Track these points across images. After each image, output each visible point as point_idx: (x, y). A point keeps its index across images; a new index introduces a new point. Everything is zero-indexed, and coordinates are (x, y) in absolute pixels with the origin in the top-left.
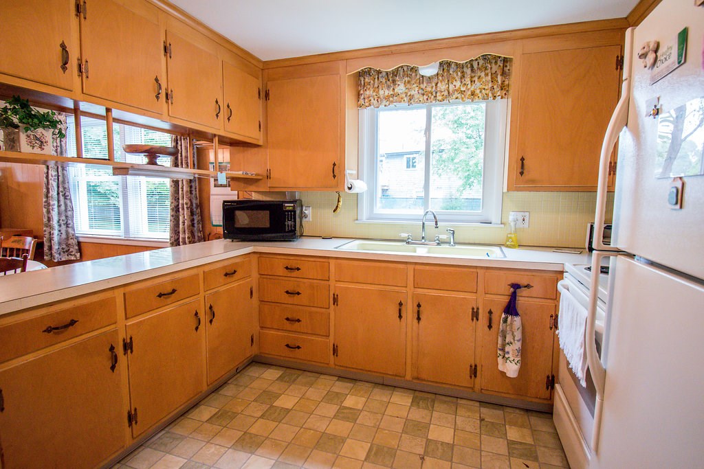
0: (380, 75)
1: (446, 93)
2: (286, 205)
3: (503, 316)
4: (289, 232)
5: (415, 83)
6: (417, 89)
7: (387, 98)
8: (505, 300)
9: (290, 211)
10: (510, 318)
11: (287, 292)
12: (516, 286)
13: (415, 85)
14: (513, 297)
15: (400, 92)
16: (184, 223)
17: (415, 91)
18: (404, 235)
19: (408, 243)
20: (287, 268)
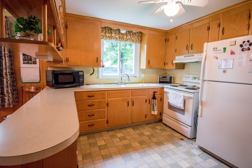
0: (106, 29)
1: (126, 39)
2: (80, 72)
3: (152, 100)
4: (81, 83)
5: (117, 34)
6: (118, 36)
7: (109, 37)
8: (152, 96)
9: (82, 75)
10: (154, 100)
11: (89, 106)
12: (154, 92)
13: (117, 35)
14: (154, 95)
15: (113, 36)
16: (7, 82)
17: (117, 37)
18: (116, 82)
19: (117, 84)
20: (88, 96)
